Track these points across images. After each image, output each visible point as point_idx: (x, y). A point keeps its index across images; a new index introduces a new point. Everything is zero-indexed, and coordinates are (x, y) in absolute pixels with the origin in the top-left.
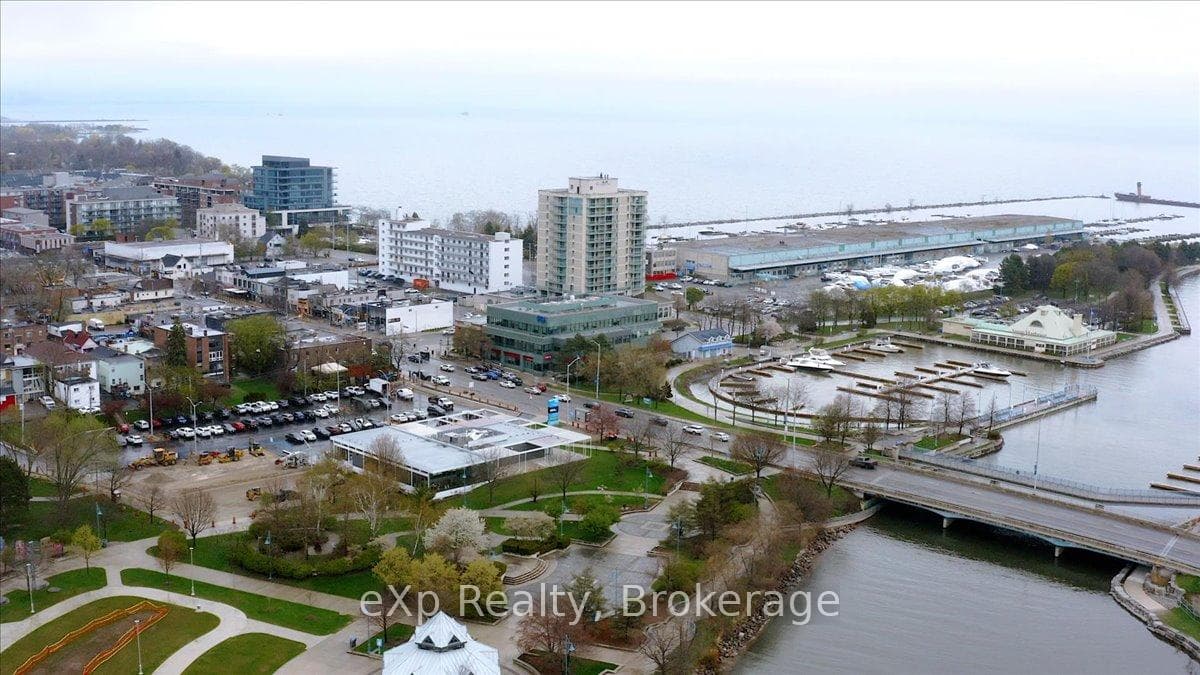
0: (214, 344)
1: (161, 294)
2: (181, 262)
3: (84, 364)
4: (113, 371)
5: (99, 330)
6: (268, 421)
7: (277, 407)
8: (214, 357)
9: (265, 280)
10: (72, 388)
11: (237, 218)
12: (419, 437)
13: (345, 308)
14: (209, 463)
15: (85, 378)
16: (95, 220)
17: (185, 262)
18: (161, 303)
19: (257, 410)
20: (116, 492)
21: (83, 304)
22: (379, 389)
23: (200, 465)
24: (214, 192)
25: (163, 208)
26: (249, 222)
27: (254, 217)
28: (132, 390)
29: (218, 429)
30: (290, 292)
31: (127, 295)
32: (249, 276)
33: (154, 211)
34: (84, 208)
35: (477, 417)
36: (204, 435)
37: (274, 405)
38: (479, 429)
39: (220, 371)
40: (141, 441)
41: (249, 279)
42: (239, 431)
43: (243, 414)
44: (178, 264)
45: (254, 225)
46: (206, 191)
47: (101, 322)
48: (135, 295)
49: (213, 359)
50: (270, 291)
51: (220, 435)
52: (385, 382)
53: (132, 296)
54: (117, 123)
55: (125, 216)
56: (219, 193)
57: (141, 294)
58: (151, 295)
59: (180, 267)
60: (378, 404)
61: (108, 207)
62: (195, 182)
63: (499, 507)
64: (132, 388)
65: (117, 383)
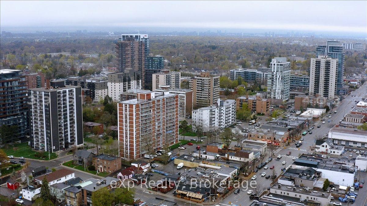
58: (238, 159)
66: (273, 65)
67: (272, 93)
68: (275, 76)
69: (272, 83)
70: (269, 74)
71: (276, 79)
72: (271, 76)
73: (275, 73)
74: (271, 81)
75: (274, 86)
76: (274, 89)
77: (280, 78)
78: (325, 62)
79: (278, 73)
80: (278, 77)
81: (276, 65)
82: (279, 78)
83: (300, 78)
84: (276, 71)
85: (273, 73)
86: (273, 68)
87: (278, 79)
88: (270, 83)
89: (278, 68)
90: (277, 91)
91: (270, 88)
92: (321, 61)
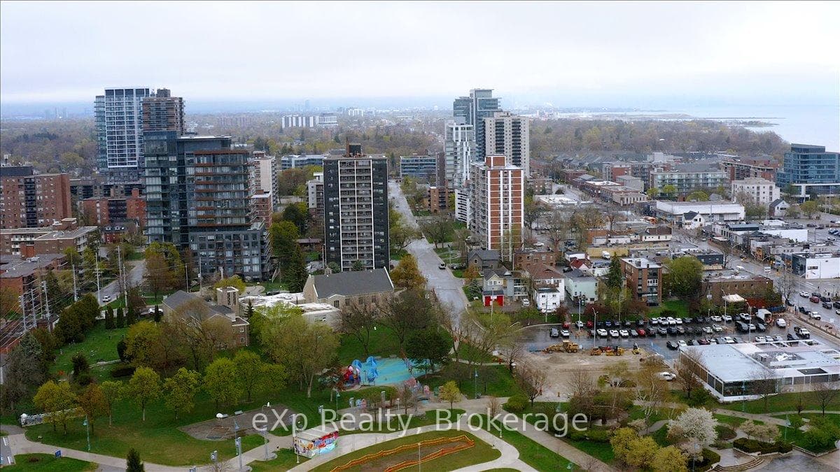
0: (654, 274)
1: (663, 238)
2: (698, 217)
3: (556, 280)
4: (576, 286)
5: (606, 259)
6: (664, 331)
7: (681, 322)
8: (651, 283)
9: (740, 233)
10: (541, 294)
11: (758, 188)
12: (742, 354)
13: (783, 257)
14: (598, 355)
15: (553, 289)
16: (667, 186)
17: (701, 217)
18: (659, 244)
19: (664, 323)
20: (513, 364)
21: (603, 241)
22: (763, 317)
23: (592, 355)
24: (759, 169)
25: (716, 179)
26: (767, 191)
27: (771, 188)
28: (588, 301)
29: (624, 333)
30: (752, 242)
31: (638, 237)
32: (730, 229)
33: (709, 181)
34: (660, 177)
35: (784, 346)
36: (613, 335)
37: (679, 321)
38: (788, 354)
39: (656, 293)
40: (568, 334)
41: (730, 232)
42: (640, 336)
43: (655, 325)
44: (695, 218)
45: (771, 193)
46: (754, 168)
47: (608, 254)
48: (644, 238)
49: (650, 285)
50: (740, 241)
51: (625, 337)
52: (768, 312)
53: (641, 237)
54: (758, 120)
55: (689, 184)
56: (762, 169)
57: (647, 237)
58: (655, 238)
59: (696, 220)
60: (754, 328)
61: (676, 177)
62: (749, 162)
63: (770, 414)
64: (589, 299)
65: (578, 295)
66: (454, 129)
67: (457, 180)
68: (458, 149)
69: (456, 162)
70: (449, 147)
71: (462, 154)
72: (452, 149)
73: (458, 144)
74: (452, 158)
75: (459, 167)
76: (459, 172)
77: (469, 152)
78: (511, 122)
79: (464, 143)
80: (465, 149)
81: (460, 129)
82: (467, 153)
83: (431, 160)
84: (460, 141)
85: (455, 144)
86: (454, 135)
87: (465, 153)
88: (452, 162)
89: (463, 134)
90: (464, 175)
91: (453, 171)
92: (504, 121)
